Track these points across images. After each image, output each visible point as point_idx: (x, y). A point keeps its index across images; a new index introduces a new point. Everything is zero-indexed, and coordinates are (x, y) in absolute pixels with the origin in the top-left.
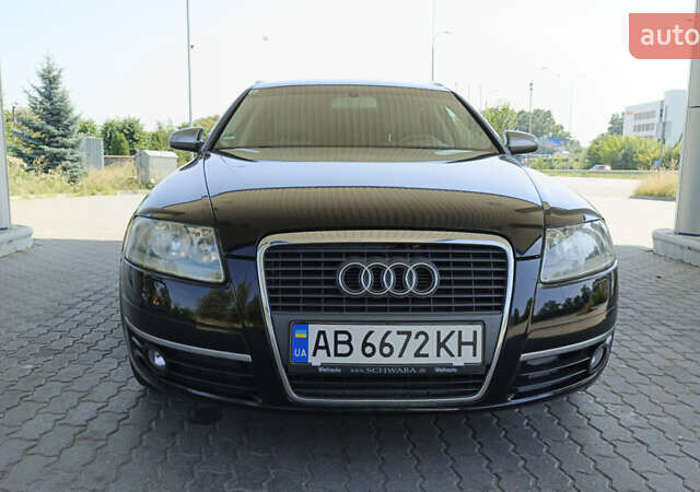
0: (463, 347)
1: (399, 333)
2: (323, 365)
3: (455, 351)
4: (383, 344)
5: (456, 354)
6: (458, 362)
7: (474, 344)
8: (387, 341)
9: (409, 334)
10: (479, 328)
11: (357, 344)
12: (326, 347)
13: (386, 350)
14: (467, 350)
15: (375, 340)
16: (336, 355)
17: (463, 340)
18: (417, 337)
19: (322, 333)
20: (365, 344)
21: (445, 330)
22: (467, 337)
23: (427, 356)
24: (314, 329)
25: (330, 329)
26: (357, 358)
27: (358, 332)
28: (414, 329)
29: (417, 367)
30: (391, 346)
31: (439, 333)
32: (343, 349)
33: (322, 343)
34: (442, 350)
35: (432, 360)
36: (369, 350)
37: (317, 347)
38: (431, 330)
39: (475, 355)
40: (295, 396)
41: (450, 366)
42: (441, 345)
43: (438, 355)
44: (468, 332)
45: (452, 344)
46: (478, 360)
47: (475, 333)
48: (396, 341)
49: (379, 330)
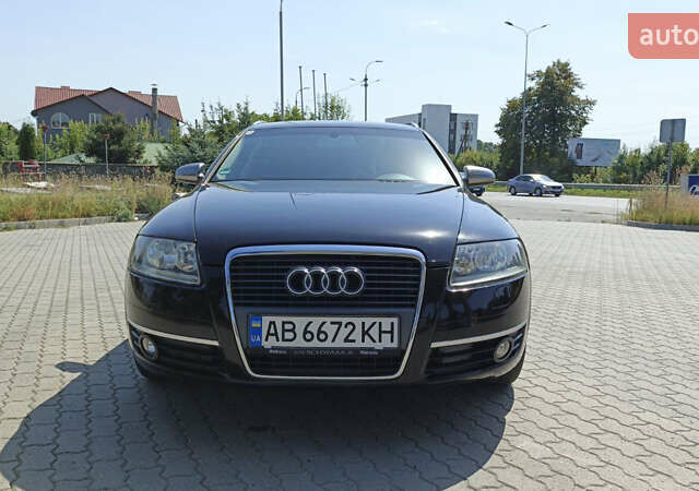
0: (383, 335)
1: (332, 323)
2: (273, 348)
3: (376, 338)
4: (320, 332)
5: (377, 340)
6: (378, 346)
7: (392, 332)
8: (323, 329)
9: (340, 324)
10: (395, 320)
11: (300, 331)
12: (276, 334)
13: (322, 336)
14: (387, 337)
15: (314, 328)
16: (284, 340)
17: (383, 329)
18: (346, 327)
19: (271, 323)
20: (306, 332)
21: (369, 321)
22: (386, 327)
23: (354, 341)
24: (266, 320)
25: (279, 320)
26: (300, 343)
27: (300, 322)
28: (345, 320)
29: (347, 350)
30: (325, 333)
31: (363, 323)
32: (289, 335)
33: (272, 331)
34: (366, 337)
35: (358, 344)
36: (308, 336)
37: (269, 334)
38: (358, 321)
39: (392, 341)
40: (251, 372)
41: (371, 349)
42: (365, 333)
43: (363, 341)
44: (386, 323)
45: (374, 332)
46: (395, 345)
47: (392, 323)
48: (330, 329)
49: (317, 321)
